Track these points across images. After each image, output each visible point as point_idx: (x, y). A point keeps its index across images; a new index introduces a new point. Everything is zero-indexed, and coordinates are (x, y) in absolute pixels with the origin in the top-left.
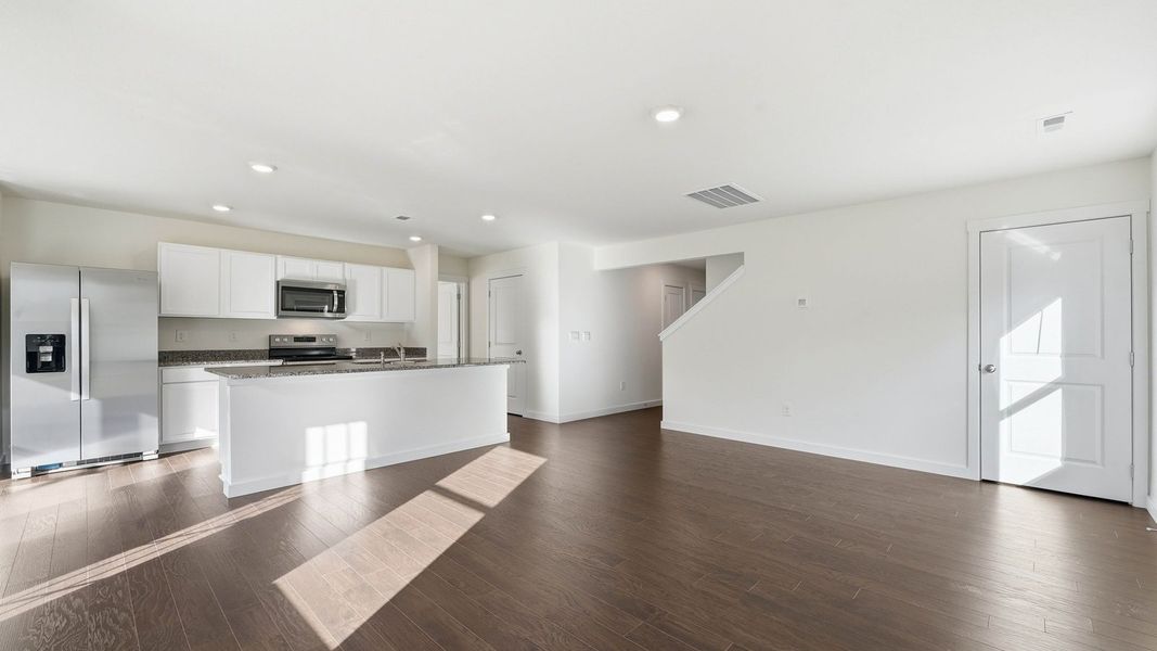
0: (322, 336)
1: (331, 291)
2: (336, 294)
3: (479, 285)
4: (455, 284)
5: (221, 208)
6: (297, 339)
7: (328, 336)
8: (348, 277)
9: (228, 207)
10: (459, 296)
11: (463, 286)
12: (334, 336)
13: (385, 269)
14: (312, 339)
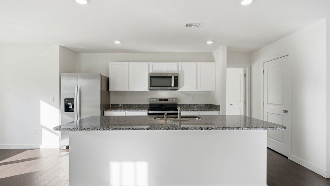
0: (171, 98)
1: (171, 77)
2: (173, 78)
3: (257, 68)
4: (243, 69)
5: (118, 42)
6: (160, 100)
7: (173, 98)
8: (180, 69)
9: (120, 41)
10: (245, 75)
11: (247, 69)
12: (175, 98)
13: (199, 63)
14: (166, 100)
